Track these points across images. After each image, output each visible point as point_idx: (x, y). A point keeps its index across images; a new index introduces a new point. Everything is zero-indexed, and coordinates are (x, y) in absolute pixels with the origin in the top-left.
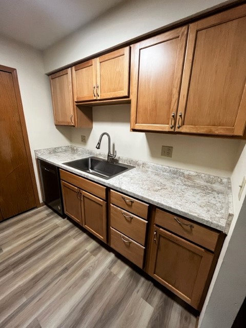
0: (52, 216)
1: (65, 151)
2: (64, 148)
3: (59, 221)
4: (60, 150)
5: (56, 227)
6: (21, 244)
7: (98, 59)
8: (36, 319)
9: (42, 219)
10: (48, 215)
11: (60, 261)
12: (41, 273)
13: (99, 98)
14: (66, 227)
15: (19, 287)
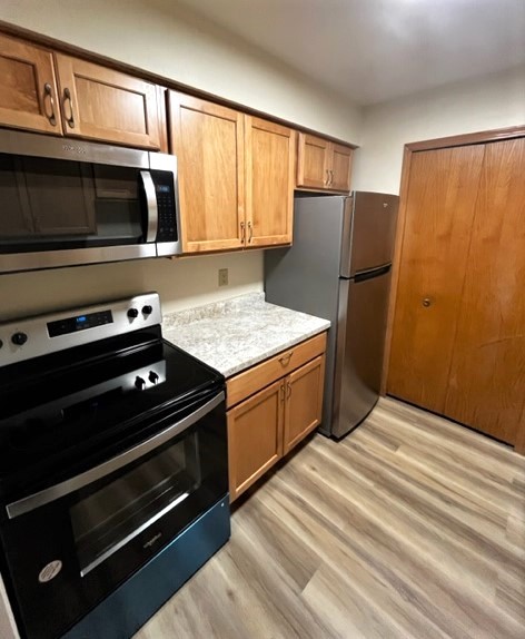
5: (500, 523)
8: (319, 561)
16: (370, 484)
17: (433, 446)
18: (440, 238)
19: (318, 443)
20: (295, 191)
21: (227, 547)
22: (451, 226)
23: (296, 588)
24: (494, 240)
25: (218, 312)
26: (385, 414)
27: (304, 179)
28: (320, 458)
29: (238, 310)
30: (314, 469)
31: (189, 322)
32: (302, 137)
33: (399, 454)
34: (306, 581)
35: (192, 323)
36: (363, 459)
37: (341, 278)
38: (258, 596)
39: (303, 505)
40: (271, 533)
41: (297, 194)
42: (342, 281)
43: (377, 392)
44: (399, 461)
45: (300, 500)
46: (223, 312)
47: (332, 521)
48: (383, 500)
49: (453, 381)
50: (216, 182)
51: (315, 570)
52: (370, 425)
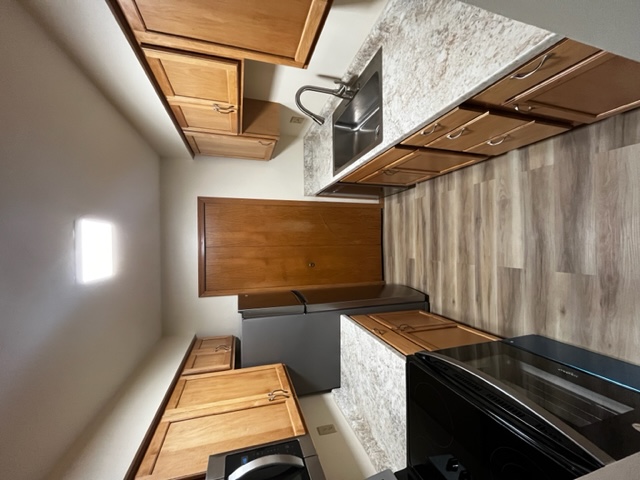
0: (404, 198)
1: (311, 151)
2: (307, 152)
3: (414, 195)
4: (309, 159)
5: (420, 201)
6: (417, 244)
7: (170, 98)
8: (499, 268)
9: (401, 211)
10: (400, 201)
11: (464, 220)
12: (460, 243)
13: (236, 107)
14: (428, 190)
15: (458, 264)
16: (440, 263)
17: (401, 242)
18: (267, 263)
19: (436, 309)
20: (236, 368)
21: (542, 333)
22: (258, 258)
23: (522, 274)
24: (266, 235)
25: (363, 425)
26: (396, 276)
27: (224, 364)
28: (445, 302)
29: (355, 407)
30: (454, 302)
31: (381, 451)
32: (185, 372)
33: (414, 256)
34: (514, 270)
35: (383, 448)
36: (429, 273)
37: (305, 312)
38: (547, 293)
39: (479, 296)
40: (509, 308)
41: (238, 366)
42: (308, 310)
43: (384, 286)
44: (418, 254)
45: (477, 300)
46: (361, 421)
47: (474, 273)
48: (444, 252)
49: (358, 242)
50: (232, 429)
51: (505, 268)
52: (407, 281)
